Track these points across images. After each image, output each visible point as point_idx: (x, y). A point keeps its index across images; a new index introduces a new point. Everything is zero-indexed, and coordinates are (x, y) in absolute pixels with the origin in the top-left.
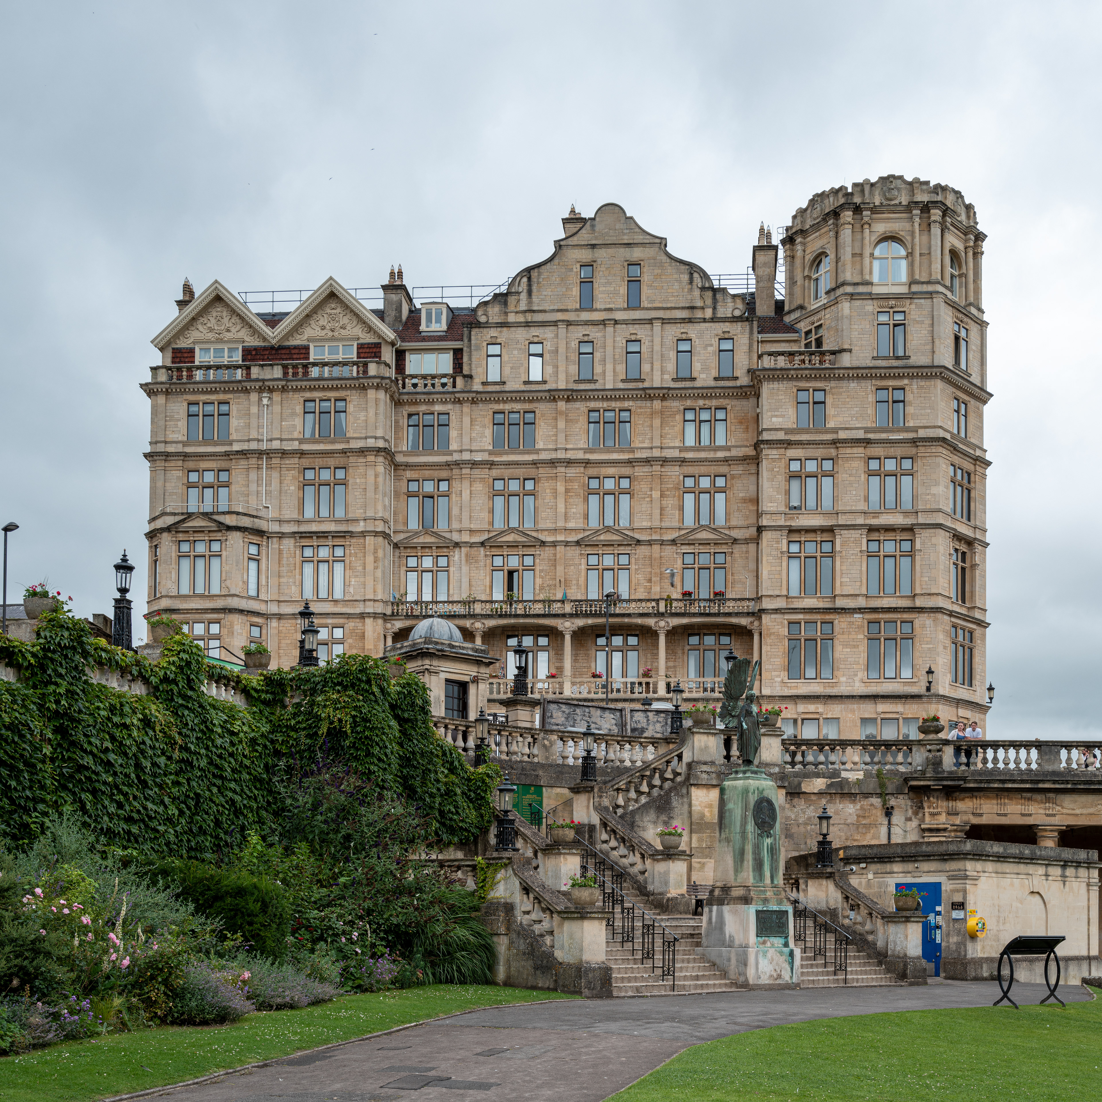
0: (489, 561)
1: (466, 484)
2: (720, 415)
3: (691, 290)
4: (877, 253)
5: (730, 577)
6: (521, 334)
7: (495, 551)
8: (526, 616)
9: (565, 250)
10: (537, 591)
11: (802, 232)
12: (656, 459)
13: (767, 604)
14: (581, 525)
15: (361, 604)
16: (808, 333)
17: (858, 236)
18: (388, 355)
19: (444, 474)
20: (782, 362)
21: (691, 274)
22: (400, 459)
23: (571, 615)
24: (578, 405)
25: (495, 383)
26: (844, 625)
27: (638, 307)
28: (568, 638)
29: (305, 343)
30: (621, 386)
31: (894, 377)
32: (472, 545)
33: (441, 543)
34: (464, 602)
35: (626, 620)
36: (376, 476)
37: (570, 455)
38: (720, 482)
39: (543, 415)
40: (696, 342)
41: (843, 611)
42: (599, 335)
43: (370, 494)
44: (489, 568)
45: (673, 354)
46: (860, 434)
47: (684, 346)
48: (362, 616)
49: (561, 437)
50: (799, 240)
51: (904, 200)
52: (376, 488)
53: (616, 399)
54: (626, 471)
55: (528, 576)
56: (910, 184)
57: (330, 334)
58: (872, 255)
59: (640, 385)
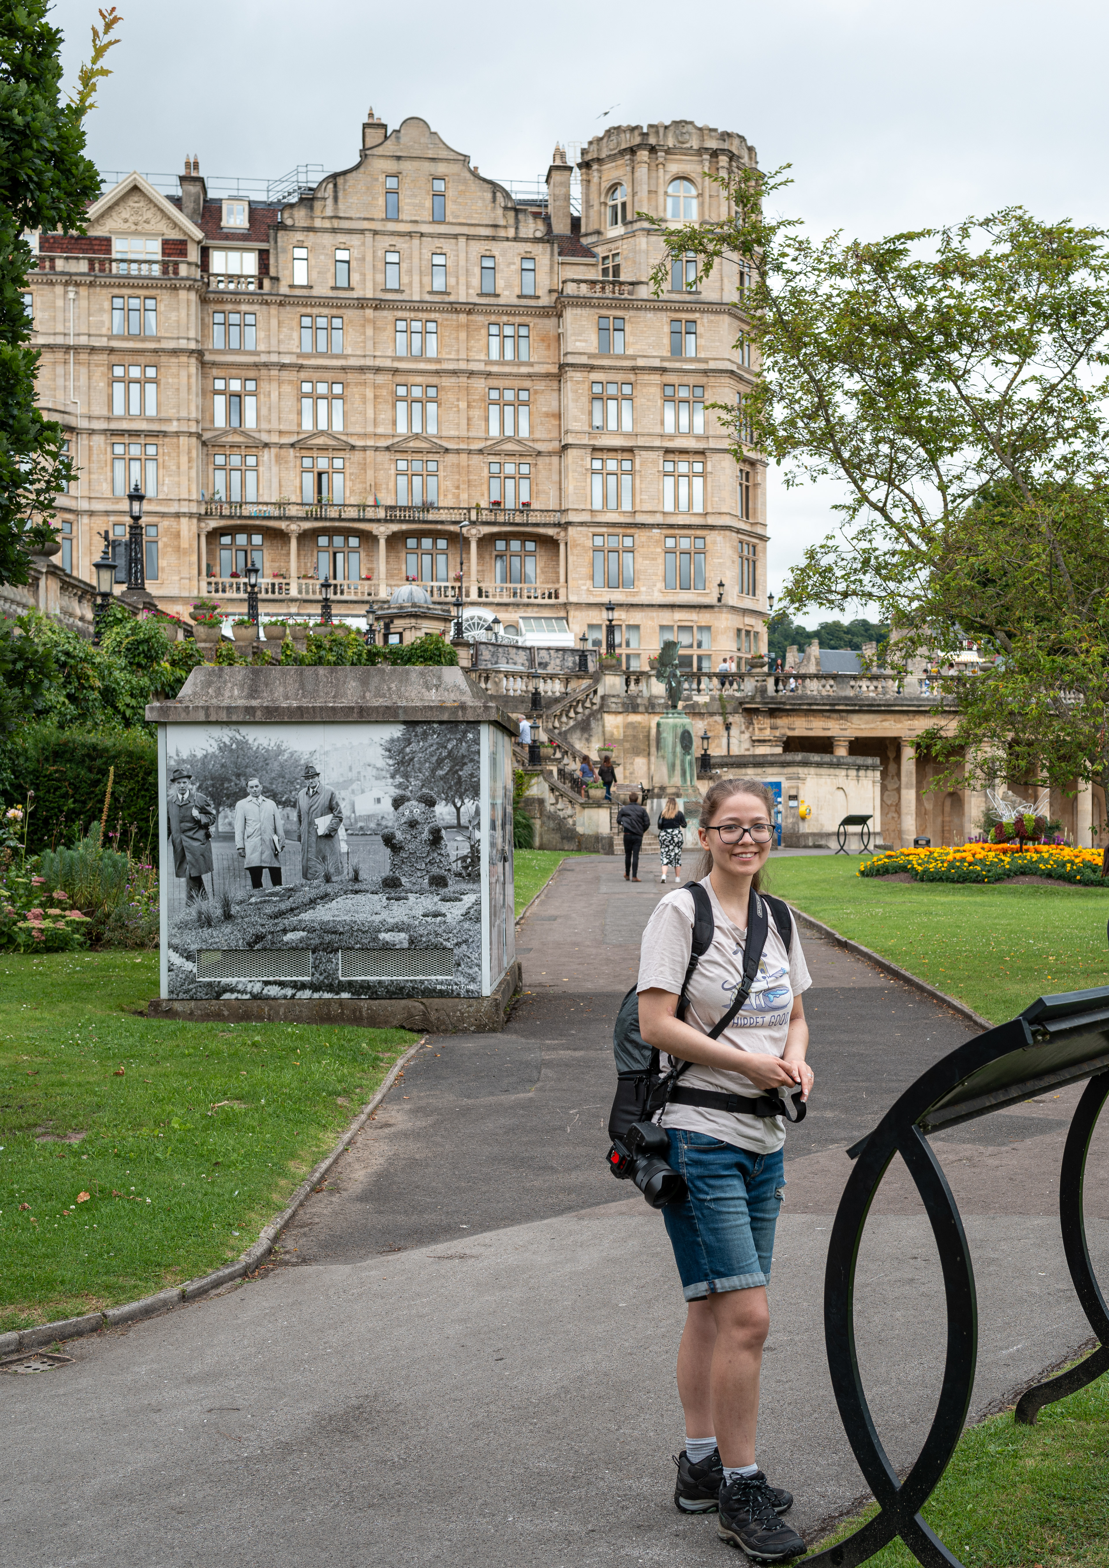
0: (298, 462)
1: (275, 385)
2: (523, 331)
3: (494, 208)
4: (670, 190)
5: (534, 487)
6: (327, 239)
7: (305, 453)
8: (340, 519)
9: (370, 159)
10: (348, 494)
11: (599, 160)
12: (463, 372)
13: (572, 517)
14: (390, 431)
15: (176, 504)
16: (605, 258)
17: (654, 174)
18: (194, 255)
19: (252, 374)
20: (584, 289)
21: (494, 193)
22: (208, 357)
23: (386, 521)
24: (385, 313)
25: (302, 287)
26: (643, 539)
27: (443, 222)
28: (382, 542)
29: (107, 235)
30: (428, 298)
31: (687, 311)
32: (281, 446)
33: (250, 442)
34: (279, 505)
35: (439, 527)
36: (189, 377)
37: (379, 363)
38: (524, 396)
39: (351, 321)
40: (500, 259)
41: (643, 526)
42: (405, 246)
43: (184, 394)
44: (299, 470)
45: (477, 270)
46: (657, 363)
47: (488, 263)
48: (178, 515)
49: (370, 344)
50: (595, 167)
51: (695, 144)
52: (189, 389)
53: (423, 310)
54: (434, 380)
55: (338, 479)
56: (700, 129)
57: (133, 227)
58: (666, 193)
59: (447, 299)
